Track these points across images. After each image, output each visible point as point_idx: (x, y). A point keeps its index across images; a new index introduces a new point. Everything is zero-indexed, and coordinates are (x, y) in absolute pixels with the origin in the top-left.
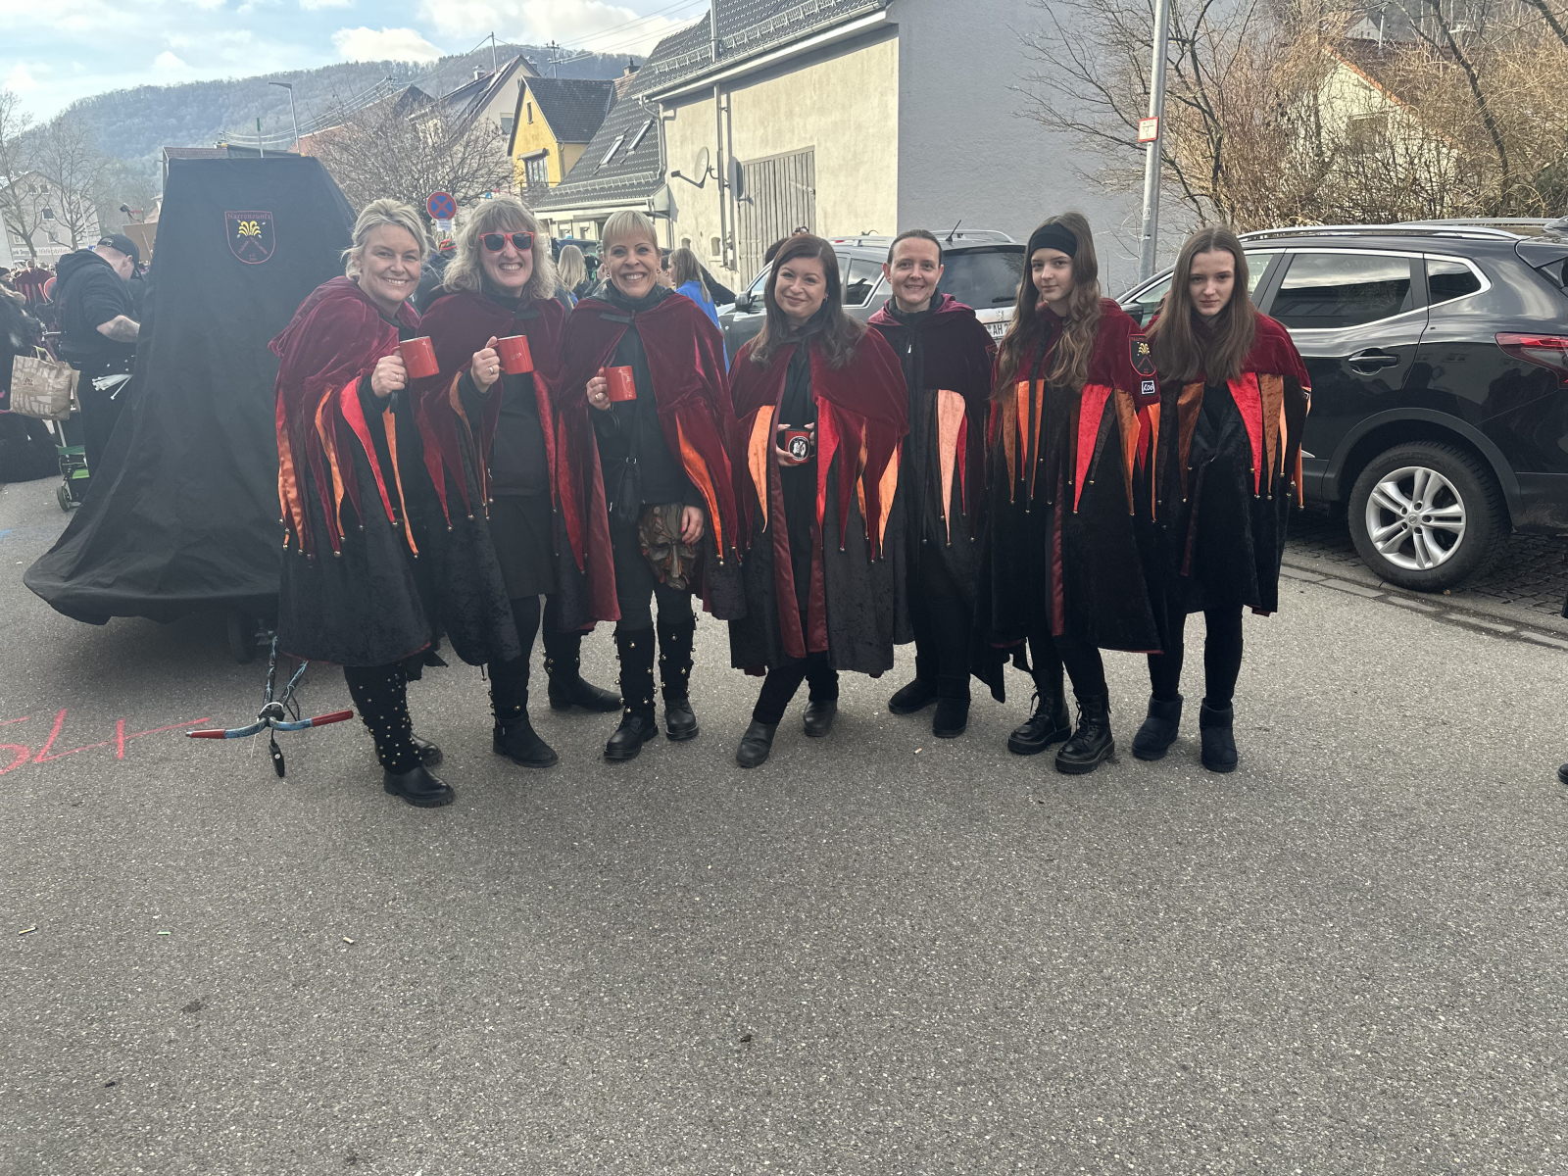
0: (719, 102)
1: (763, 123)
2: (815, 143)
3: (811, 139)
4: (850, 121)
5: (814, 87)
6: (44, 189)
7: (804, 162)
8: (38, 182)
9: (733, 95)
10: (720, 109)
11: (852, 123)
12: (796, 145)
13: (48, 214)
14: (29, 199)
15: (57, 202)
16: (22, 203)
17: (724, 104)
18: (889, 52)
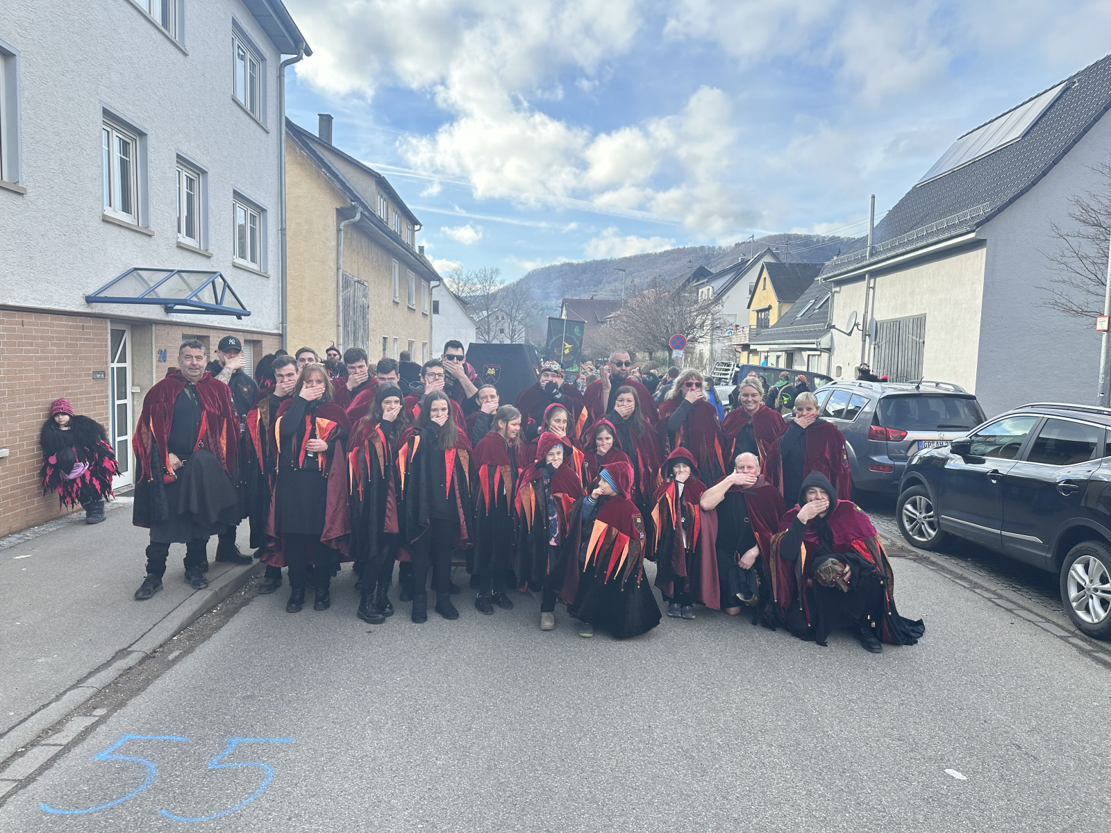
0: (869, 283)
1: (895, 298)
2: (927, 312)
3: (925, 309)
4: (950, 299)
5: (930, 277)
6: (503, 318)
7: (919, 323)
8: (500, 314)
9: (878, 279)
10: (869, 288)
11: (952, 300)
12: (915, 312)
13: (502, 331)
14: (494, 324)
15: (507, 325)
16: (491, 325)
17: (872, 285)
18: (980, 257)
